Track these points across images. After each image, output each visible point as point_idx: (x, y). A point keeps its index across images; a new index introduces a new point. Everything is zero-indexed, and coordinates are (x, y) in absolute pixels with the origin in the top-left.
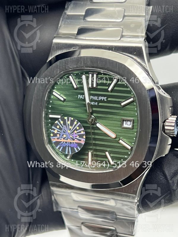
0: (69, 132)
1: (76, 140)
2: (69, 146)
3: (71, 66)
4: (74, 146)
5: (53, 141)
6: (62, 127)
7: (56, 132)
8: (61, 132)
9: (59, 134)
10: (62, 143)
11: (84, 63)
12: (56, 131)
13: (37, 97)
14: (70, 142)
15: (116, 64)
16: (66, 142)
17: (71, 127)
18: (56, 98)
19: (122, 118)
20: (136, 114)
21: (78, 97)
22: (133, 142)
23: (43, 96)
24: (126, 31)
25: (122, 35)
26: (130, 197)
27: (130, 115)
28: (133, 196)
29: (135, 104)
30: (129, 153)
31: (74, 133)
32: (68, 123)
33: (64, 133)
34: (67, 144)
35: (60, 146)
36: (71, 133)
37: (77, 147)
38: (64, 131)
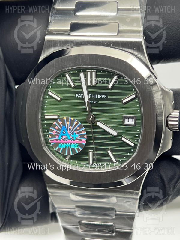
1: (76, 140)
3: (68, 64)
5: (52, 143)
7: (54, 133)
8: (60, 133)
10: (61, 144)
11: (82, 61)
13: (32, 98)
15: (118, 61)
17: (71, 128)
18: (50, 98)
19: (124, 115)
20: (139, 111)
21: (75, 95)
22: (136, 139)
23: (39, 97)
24: (123, 25)
25: (118, 30)
26: (133, 193)
27: (132, 112)
28: (136, 192)
29: (137, 100)
30: (132, 150)
31: (74, 133)
32: (67, 123)
33: (63, 134)
34: (67, 145)
35: (60, 147)
36: (71, 134)
37: (78, 147)
38: (64, 131)
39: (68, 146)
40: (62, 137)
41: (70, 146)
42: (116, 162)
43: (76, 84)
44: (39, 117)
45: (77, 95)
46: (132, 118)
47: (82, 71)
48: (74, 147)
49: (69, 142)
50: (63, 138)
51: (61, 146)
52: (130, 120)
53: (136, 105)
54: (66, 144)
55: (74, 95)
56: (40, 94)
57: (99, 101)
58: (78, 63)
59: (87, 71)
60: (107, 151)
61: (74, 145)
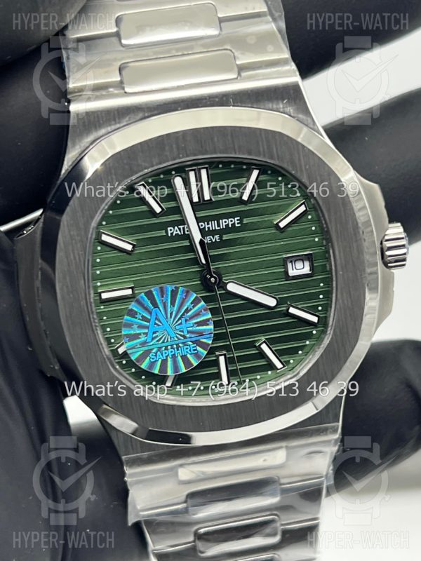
0: (169, 320)
1: (189, 335)
4: (188, 350)
6: (150, 313)
11: (177, 148)
14: (176, 344)
18: (108, 249)
19: (284, 256)
20: (317, 240)
21: (167, 232)
22: (320, 305)
24: (242, 54)
25: (237, 65)
27: (303, 246)
28: (334, 427)
29: (310, 217)
30: (314, 332)
31: (183, 319)
33: (157, 328)
34: (169, 352)
35: (152, 360)
36: (175, 323)
37: (196, 352)
38: (157, 322)
39: (173, 353)
40: (154, 335)
41: (177, 352)
42: (282, 366)
43: (165, 205)
44: (92, 300)
45: (171, 230)
46: (302, 259)
47: (174, 173)
48: (187, 352)
49: (173, 343)
50: (157, 337)
51: (156, 356)
52: (299, 265)
53: (308, 228)
54: (168, 350)
55: (164, 231)
57: (224, 236)
58: (168, 153)
59: (187, 169)
60: (259, 348)
61: (187, 349)
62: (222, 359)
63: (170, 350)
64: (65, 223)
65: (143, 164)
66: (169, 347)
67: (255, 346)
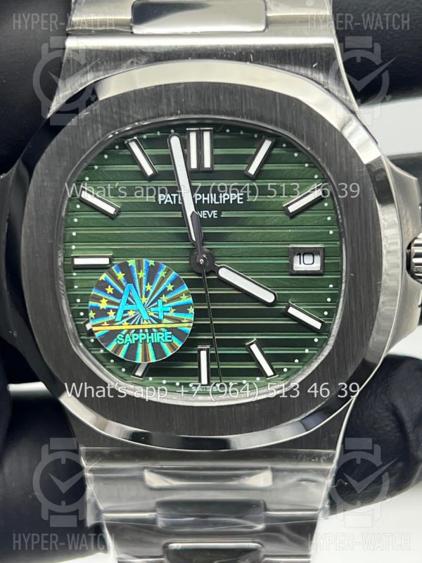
0: (144, 300)
1: (165, 321)
2: (145, 340)
3: (137, 113)
5: (97, 331)
6: (123, 288)
7: (103, 305)
8: (118, 304)
9: (114, 310)
10: (124, 333)
11: (175, 102)
12: (104, 301)
13: (36, 211)
14: (148, 329)
15: (275, 99)
16: (137, 331)
17: (149, 287)
18: (87, 208)
19: (290, 246)
20: (331, 232)
22: (326, 310)
23: (57, 207)
26: (319, 456)
27: (312, 238)
28: (329, 454)
29: (326, 205)
30: (316, 340)
31: (160, 302)
32: (138, 276)
33: (129, 307)
34: (140, 337)
35: (120, 343)
36: (150, 304)
37: (171, 341)
38: (130, 299)
39: (144, 338)
40: (125, 315)
41: (148, 338)
42: (272, 374)
43: (158, 168)
44: (60, 264)
46: (312, 253)
47: (172, 131)
48: (160, 340)
49: (146, 327)
50: (128, 316)
51: (124, 338)
52: (308, 259)
53: (323, 217)
56: (61, 200)
57: (223, 212)
58: (165, 107)
59: (187, 129)
60: (248, 348)
61: (160, 336)
62: (203, 355)
63: (141, 335)
64: (40, 172)
65: (135, 115)
66: (141, 331)
67: (244, 346)
